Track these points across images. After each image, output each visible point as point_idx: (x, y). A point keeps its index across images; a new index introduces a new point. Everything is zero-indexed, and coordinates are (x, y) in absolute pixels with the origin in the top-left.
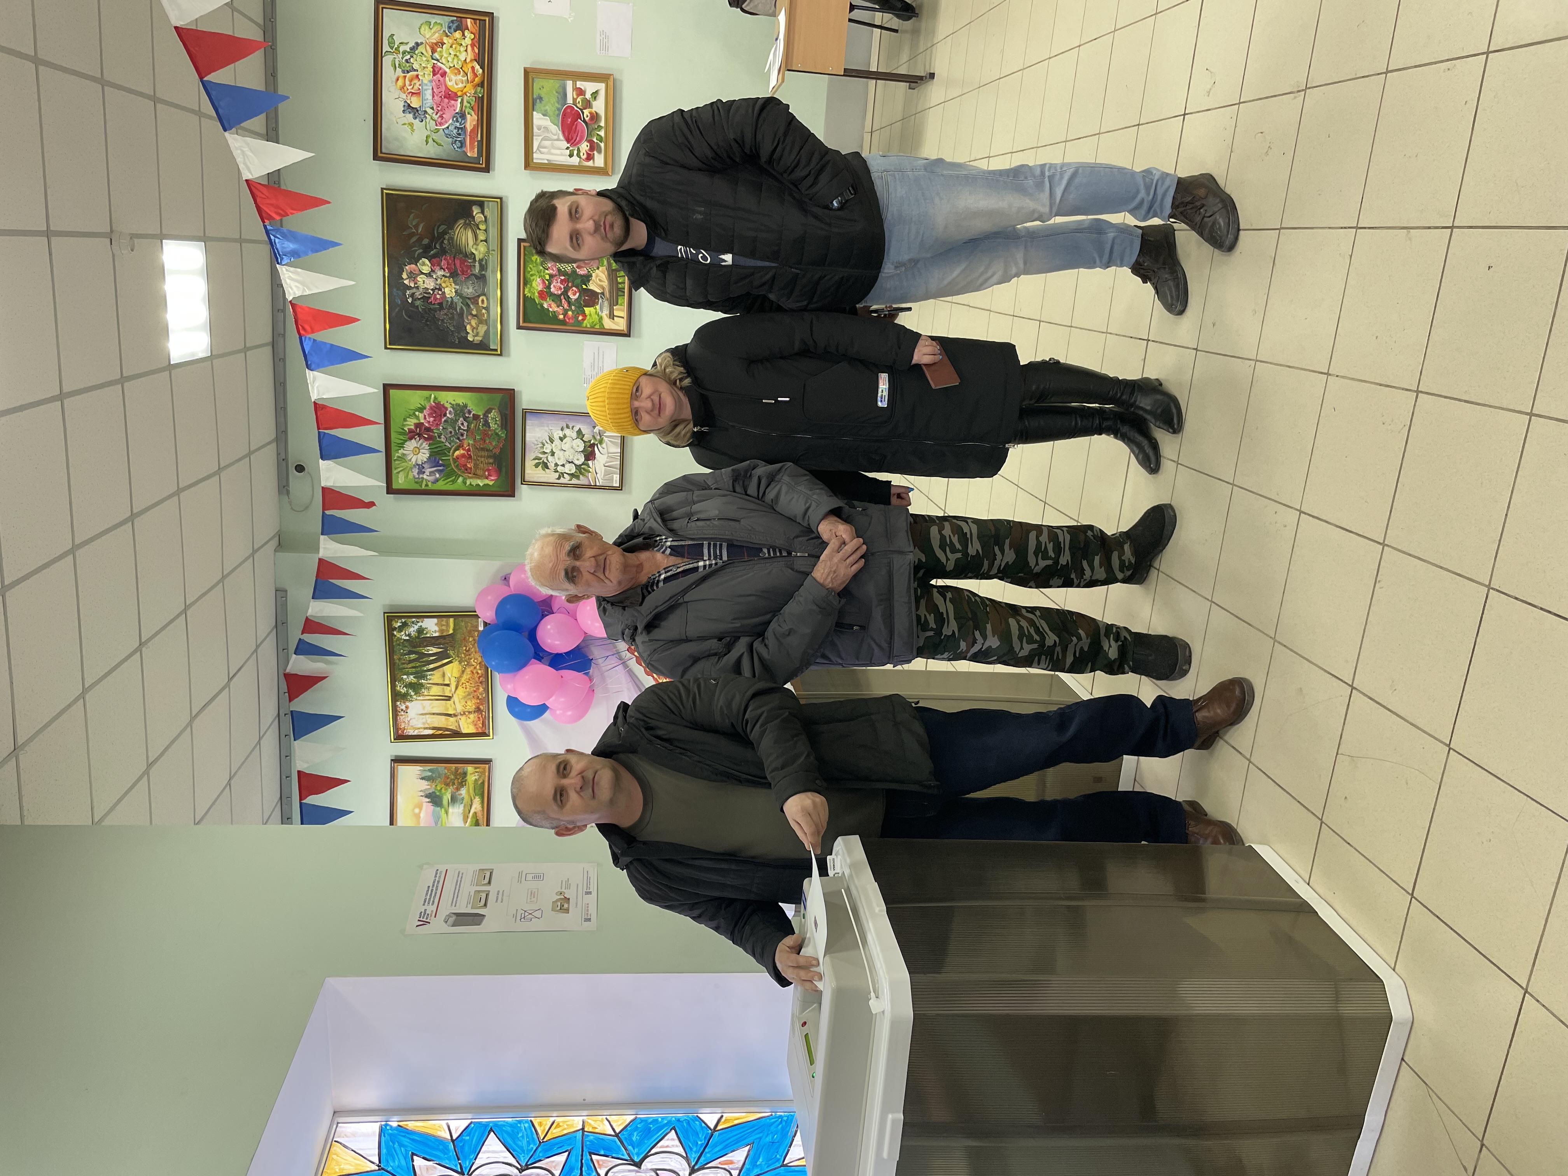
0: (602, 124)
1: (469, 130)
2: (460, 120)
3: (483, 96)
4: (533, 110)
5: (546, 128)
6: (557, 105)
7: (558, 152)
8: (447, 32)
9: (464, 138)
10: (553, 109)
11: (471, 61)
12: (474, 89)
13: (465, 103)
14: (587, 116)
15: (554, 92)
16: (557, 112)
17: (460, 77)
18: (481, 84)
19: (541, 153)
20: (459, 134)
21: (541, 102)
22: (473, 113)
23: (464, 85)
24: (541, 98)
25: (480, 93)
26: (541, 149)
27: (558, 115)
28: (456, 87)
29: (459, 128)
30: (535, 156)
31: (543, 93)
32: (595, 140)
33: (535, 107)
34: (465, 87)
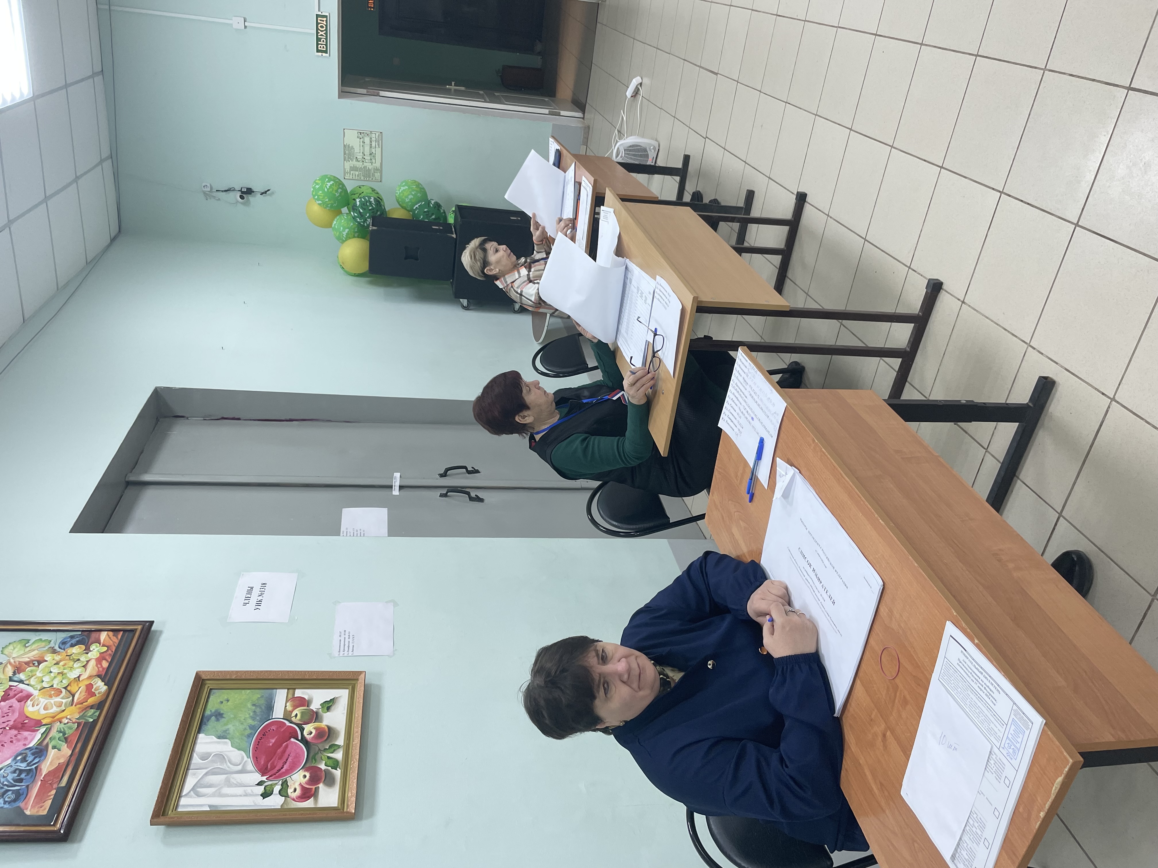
0: (340, 741)
1: (44, 772)
2: (30, 758)
3: (95, 722)
4: (199, 732)
5: (221, 757)
6: (250, 722)
7: (240, 791)
8: (57, 648)
9: (27, 786)
10: (242, 727)
11: (90, 677)
12: (79, 713)
13: (54, 733)
14: (311, 733)
15: (249, 705)
16: (248, 731)
17: (58, 699)
18: (100, 706)
19: (199, 795)
20: (21, 780)
21: (218, 720)
22: (64, 746)
23: (63, 708)
24: (219, 715)
25: (90, 717)
26: (201, 790)
27: (250, 736)
28: (43, 712)
29: (21, 771)
30: (183, 801)
31: (224, 708)
32: (323, 766)
33: (204, 727)
34: (64, 711)
